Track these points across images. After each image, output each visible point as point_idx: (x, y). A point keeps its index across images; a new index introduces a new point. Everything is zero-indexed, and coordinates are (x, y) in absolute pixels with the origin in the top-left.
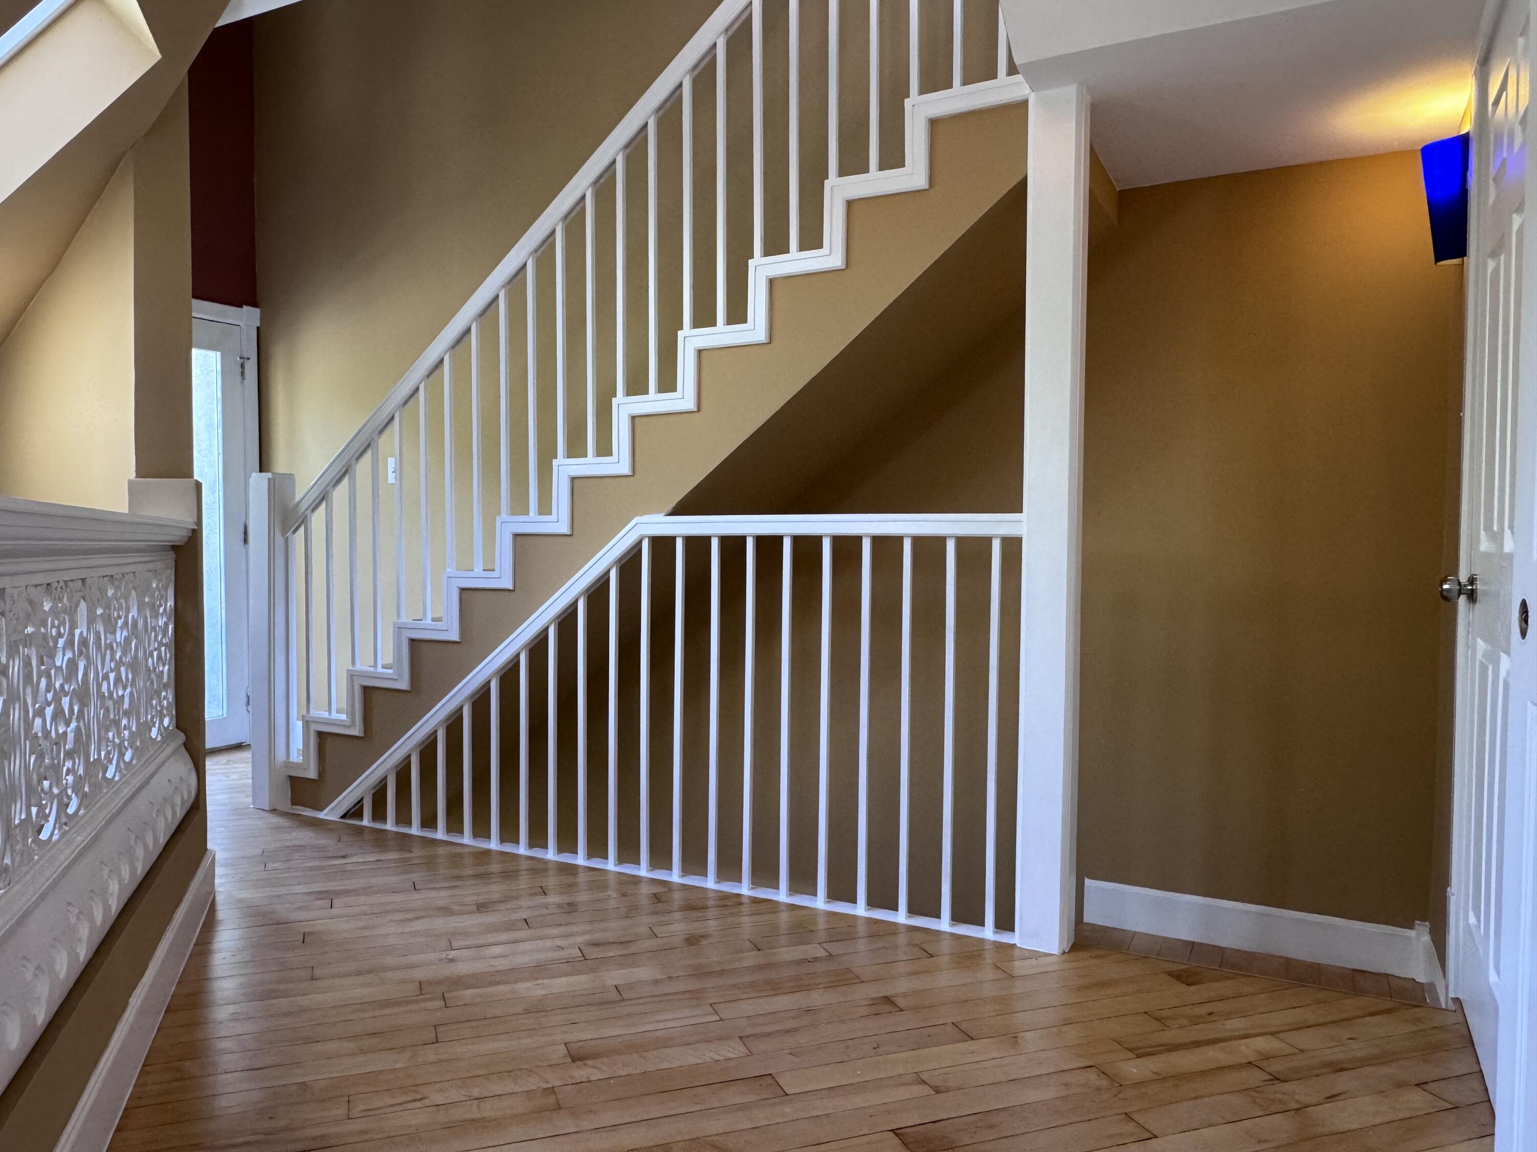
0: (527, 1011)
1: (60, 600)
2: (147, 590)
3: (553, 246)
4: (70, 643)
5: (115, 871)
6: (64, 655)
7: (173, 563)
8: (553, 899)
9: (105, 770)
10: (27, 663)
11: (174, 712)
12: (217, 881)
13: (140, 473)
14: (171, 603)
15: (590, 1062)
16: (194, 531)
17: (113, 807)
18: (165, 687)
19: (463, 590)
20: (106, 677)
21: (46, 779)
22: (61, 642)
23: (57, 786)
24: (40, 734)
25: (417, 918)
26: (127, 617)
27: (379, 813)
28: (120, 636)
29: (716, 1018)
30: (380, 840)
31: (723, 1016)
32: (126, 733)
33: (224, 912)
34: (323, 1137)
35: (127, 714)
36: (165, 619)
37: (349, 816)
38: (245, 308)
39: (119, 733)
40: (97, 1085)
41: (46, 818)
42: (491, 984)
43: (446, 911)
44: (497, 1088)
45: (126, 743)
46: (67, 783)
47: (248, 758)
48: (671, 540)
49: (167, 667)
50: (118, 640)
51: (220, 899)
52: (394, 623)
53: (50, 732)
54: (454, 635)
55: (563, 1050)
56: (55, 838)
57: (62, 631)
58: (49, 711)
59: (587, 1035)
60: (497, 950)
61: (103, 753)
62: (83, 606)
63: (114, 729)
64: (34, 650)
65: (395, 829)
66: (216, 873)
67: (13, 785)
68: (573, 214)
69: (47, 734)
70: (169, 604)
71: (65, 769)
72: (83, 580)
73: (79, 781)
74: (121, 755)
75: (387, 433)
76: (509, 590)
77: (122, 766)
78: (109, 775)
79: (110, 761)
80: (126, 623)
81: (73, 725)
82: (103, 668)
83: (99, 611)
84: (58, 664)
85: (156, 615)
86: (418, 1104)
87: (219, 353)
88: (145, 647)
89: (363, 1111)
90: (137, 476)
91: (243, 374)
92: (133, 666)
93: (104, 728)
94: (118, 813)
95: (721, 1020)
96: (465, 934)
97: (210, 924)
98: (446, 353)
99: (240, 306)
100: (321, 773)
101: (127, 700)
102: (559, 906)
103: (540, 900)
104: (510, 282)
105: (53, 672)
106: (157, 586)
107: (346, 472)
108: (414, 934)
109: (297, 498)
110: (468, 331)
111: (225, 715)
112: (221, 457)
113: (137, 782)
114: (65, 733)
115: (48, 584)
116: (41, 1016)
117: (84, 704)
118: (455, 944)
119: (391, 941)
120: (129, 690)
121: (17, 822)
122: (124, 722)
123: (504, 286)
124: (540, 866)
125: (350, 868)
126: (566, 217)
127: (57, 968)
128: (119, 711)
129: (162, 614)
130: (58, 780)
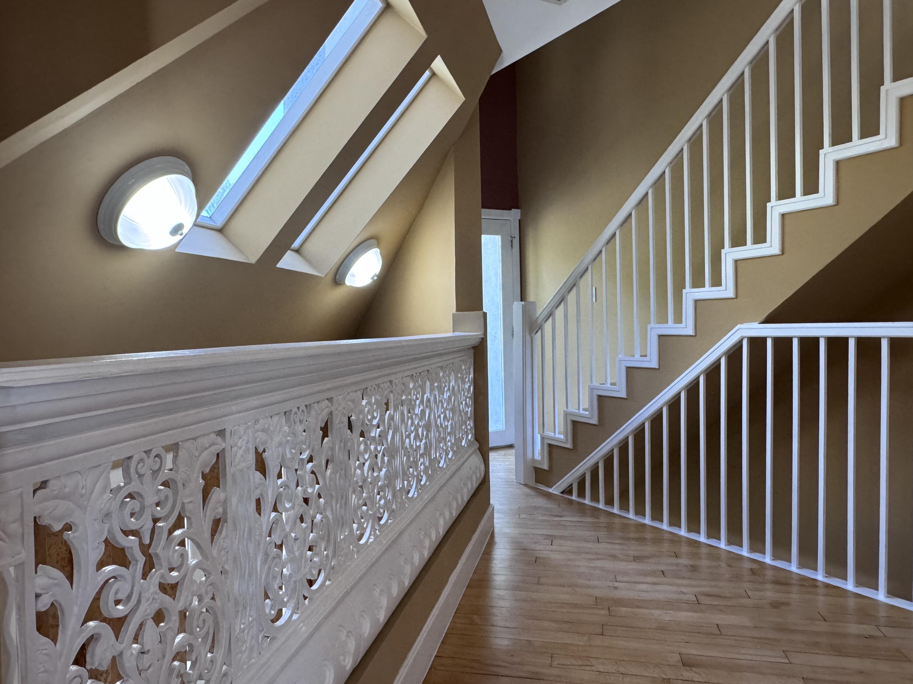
0: (656, 629)
1: (417, 381)
2: (460, 370)
3: (682, 158)
4: (422, 402)
5: (442, 514)
6: (419, 407)
7: (472, 355)
8: (684, 561)
9: (439, 462)
10: (402, 414)
11: (474, 432)
12: (495, 521)
13: (458, 309)
14: (472, 376)
15: (694, 669)
16: (482, 339)
17: (443, 481)
18: (469, 419)
19: (628, 368)
20: (439, 417)
21: (411, 468)
22: (418, 402)
23: (416, 471)
24: (408, 447)
25: (598, 559)
26: (449, 385)
27: (581, 493)
28: (446, 396)
29: (787, 661)
30: (582, 509)
31: (793, 661)
32: (449, 444)
33: (498, 539)
34: (537, 673)
35: (449, 434)
36: (469, 384)
37: (566, 492)
38: (513, 210)
39: (446, 444)
40: (432, 620)
41: (411, 486)
42: (638, 607)
43: (614, 557)
44: (635, 671)
45: (449, 449)
46: (421, 470)
47: (513, 453)
48: (763, 340)
49: (470, 409)
50: (445, 398)
51: (496, 530)
52: (589, 386)
53: (413, 445)
54: (623, 394)
55: (678, 658)
56: (415, 496)
57: (418, 397)
58: (412, 436)
59: (694, 652)
60: (643, 587)
61: (438, 454)
62: (428, 383)
63: (443, 442)
64: (405, 407)
65: (590, 504)
66: (495, 517)
67: (396, 471)
68: (694, 137)
69: (411, 446)
70: (471, 376)
71: (420, 462)
72: (428, 371)
73: (426, 468)
74: (447, 454)
75: (584, 278)
76: (656, 369)
77: (447, 460)
78: (441, 465)
79: (441, 458)
80: (449, 389)
81: (424, 441)
82: (437, 413)
83: (436, 384)
84: (416, 412)
85: (464, 383)
86: (588, 668)
87: (500, 236)
88: (458, 399)
89: (560, 664)
90: (456, 311)
91: (512, 245)
92: (453, 410)
93: (438, 441)
94: (445, 483)
95: (791, 663)
96: (626, 573)
97: (491, 543)
98: (617, 229)
99: (511, 210)
100: (551, 467)
101: (449, 427)
102: (686, 566)
103: (674, 560)
104: (655, 183)
105: (414, 416)
106: (465, 368)
107: (562, 300)
108: (595, 568)
109: (537, 316)
110: (630, 215)
111: (504, 429)
112: (501, 291)
113: (454, 468)
114: (420, 446)
115: (412, 375)
116: (407, 583)
117: (428, 431)
118: (618, 579)
119: (582, 570)
120: (450, 422)
121: (398, 488)
122: (448, 438)
123: (651, 187)
124: (675, 538)
125: (562, 523)
126: (690, 139)
127: (414, 560)
128: (445, 434)
129: (467, 382)
130: (417, 468)
